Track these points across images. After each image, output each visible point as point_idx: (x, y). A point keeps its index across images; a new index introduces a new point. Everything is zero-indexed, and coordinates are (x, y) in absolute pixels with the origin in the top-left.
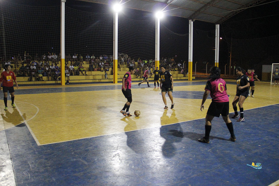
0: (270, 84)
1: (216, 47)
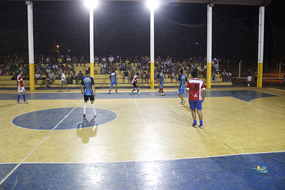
1: (259, 41)
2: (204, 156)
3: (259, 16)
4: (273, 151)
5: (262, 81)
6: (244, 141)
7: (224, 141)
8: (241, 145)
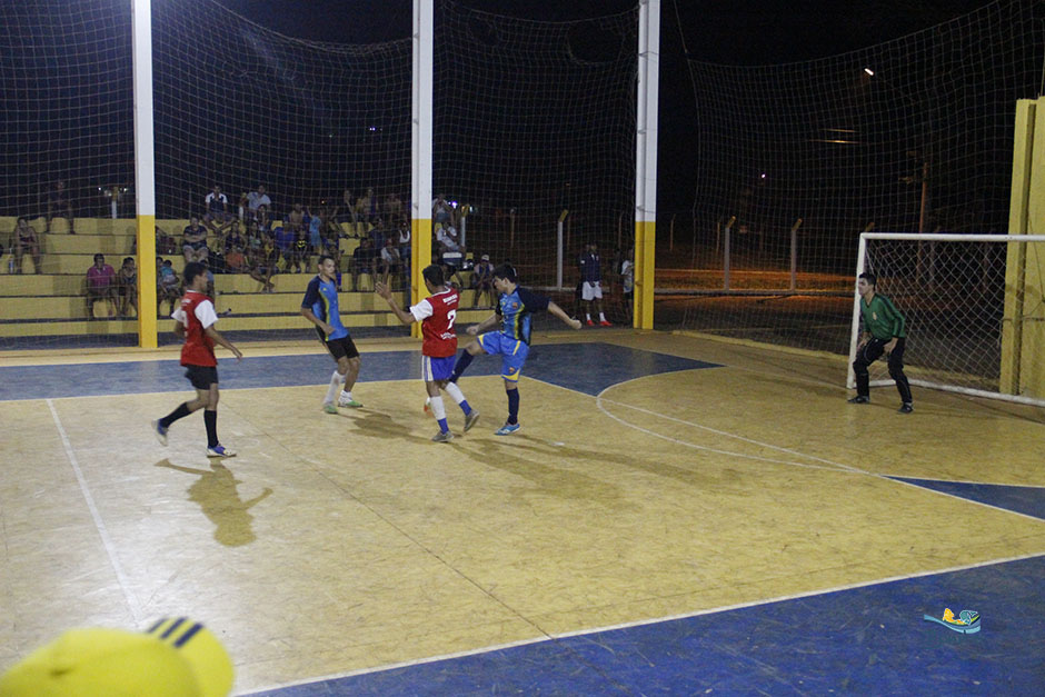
1: (640, 126)
2: (388, 662)
3: (637, 15)
4: (692, 609)
5: (655, 302)
6: (574, 573)
7: (482, 581)
8: (559, 596)
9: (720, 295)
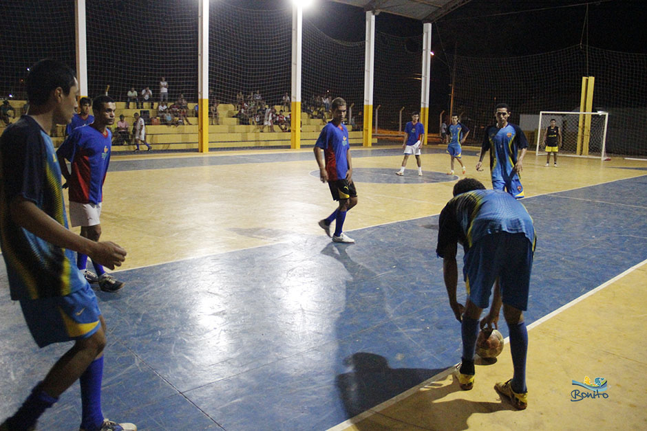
0: (535, 154)
1: (423, 74)
3: (422, 36)
9: (398, 136)
